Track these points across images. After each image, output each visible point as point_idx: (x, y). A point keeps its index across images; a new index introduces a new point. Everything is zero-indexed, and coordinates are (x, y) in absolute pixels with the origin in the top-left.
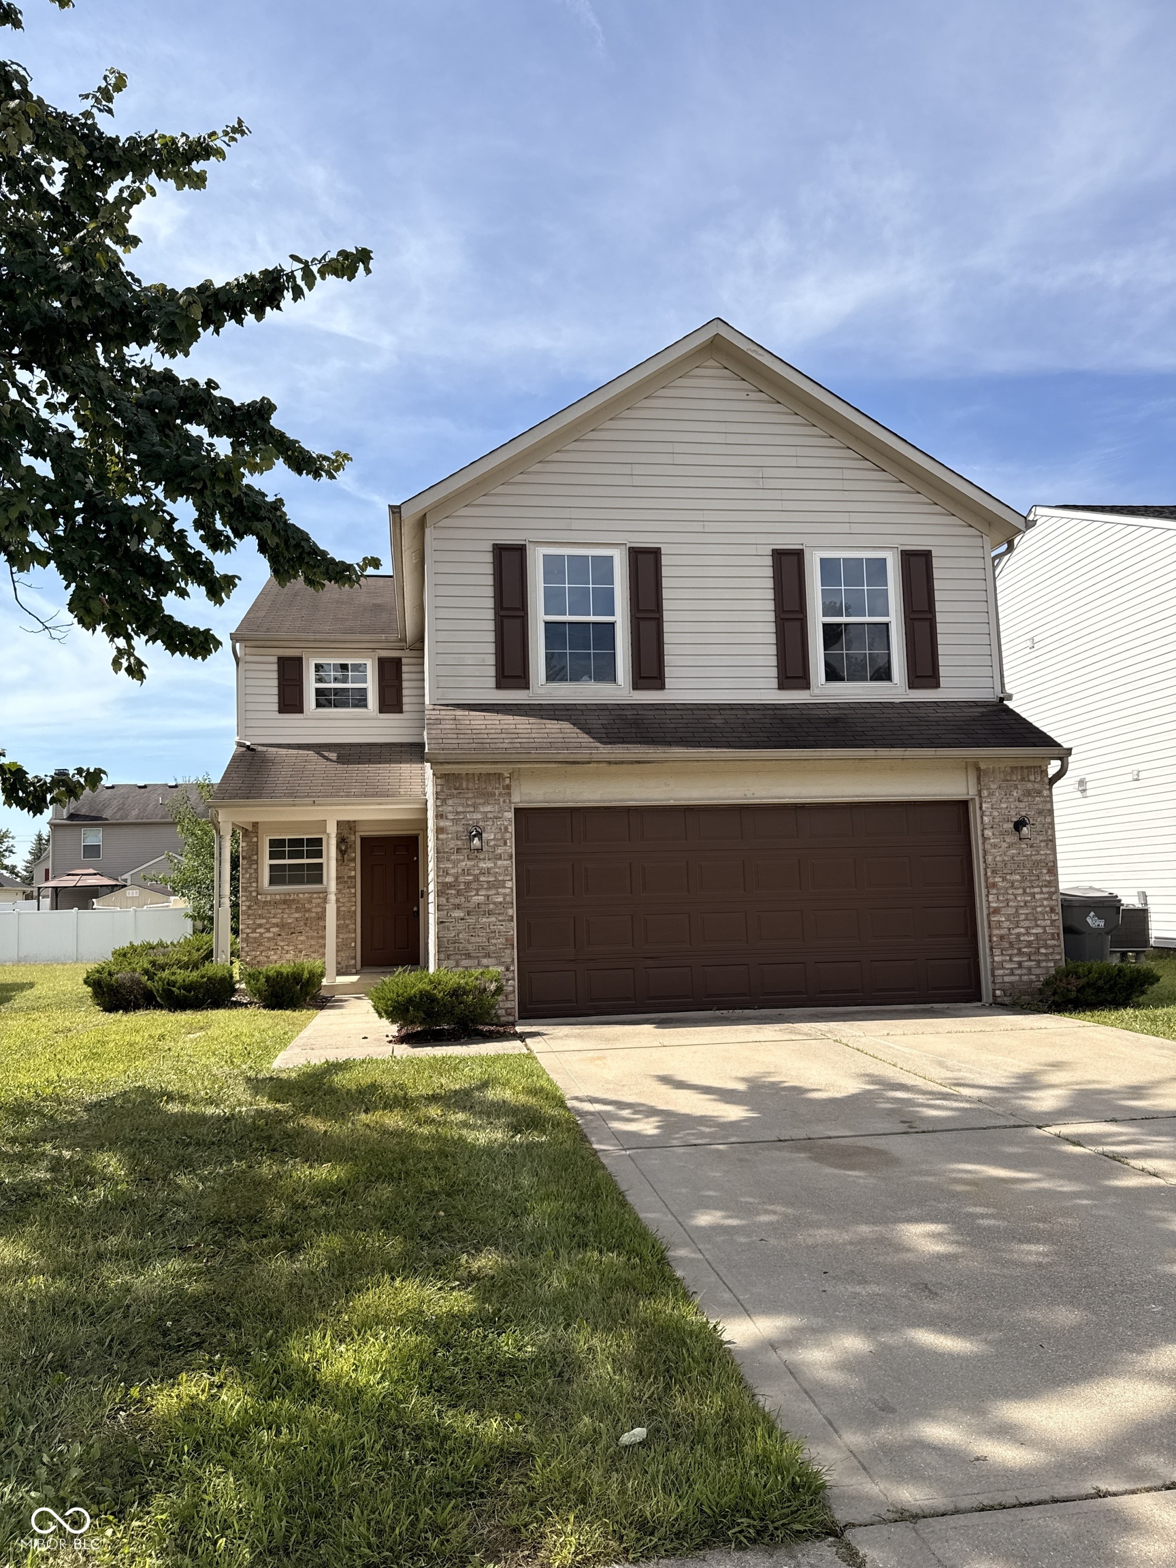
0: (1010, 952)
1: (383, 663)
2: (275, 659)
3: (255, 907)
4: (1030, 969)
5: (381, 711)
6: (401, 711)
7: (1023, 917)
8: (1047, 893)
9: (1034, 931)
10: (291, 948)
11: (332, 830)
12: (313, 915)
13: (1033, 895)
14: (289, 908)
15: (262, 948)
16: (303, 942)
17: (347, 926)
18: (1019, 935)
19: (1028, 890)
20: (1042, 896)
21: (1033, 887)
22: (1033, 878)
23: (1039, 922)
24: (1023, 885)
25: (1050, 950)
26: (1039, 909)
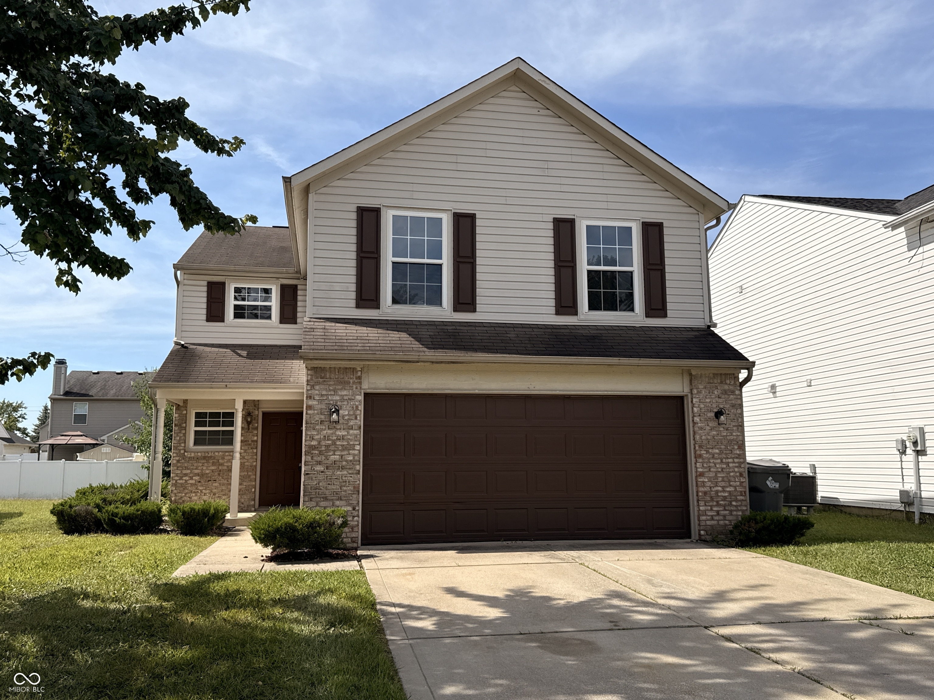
0: (711, 504)
1: (284, 288)
2: (205, 283)
3: (183, 461)
4: (724, 516)
5: (281, 322)
6: (296, 323)
7: (720, 479)
8: (738, 463)
9: (728, 489)
10: (207, 491)
11: (239, 406)
12: (225, 468)
13: (728, 464)
14: (208, 462)
15: (186, 491)
16: (216, 488)
17: (250, 476)
18: (717, 492)
19: (724, 460)
20: (734, 465)
21: (728, 458)
22: (728, 452)
23: (731, 483)
24: (720, 456)
25: (739, 503)
26: (732, 474)
